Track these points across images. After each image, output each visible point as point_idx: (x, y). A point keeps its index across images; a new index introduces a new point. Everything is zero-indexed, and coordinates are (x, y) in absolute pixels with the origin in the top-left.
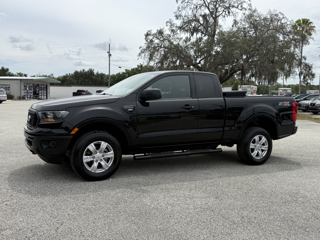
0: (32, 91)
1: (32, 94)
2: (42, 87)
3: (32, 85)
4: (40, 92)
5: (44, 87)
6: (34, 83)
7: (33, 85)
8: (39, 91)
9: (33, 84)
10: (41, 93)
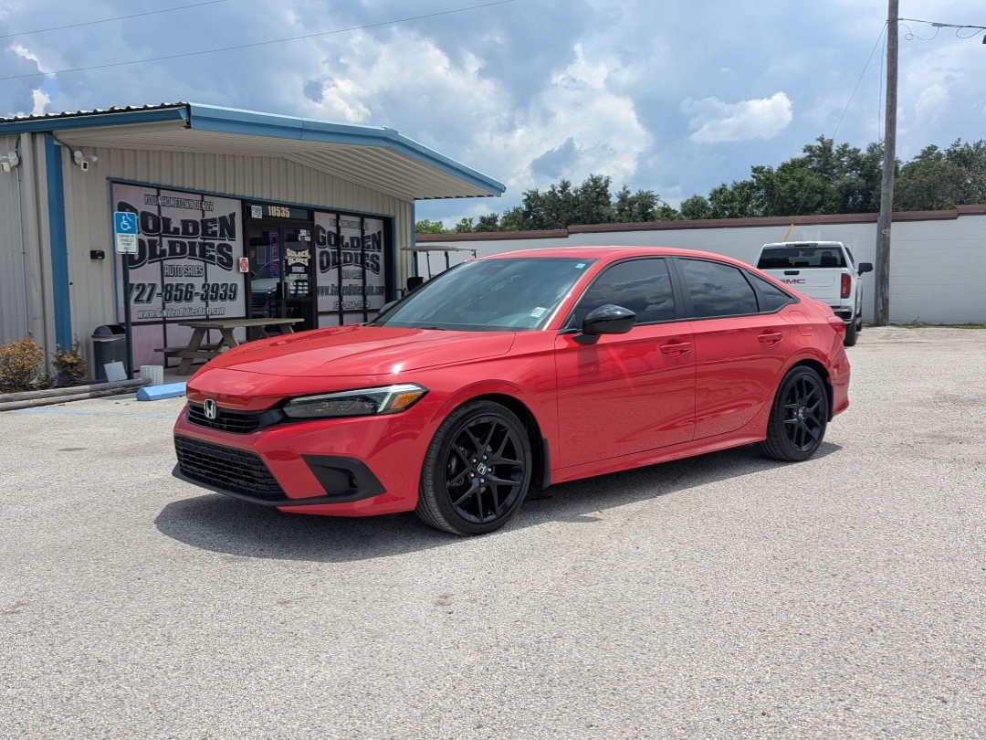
0: (235, 278)
1: (237, 307)
2: (349, 233)
3: (236, 208)
4: (326, 279)
5: (361, 241)
6: (257, 195)
7: (246, 211)
8: (310, 269)
9: (246, 205)
10: (339, 291)
